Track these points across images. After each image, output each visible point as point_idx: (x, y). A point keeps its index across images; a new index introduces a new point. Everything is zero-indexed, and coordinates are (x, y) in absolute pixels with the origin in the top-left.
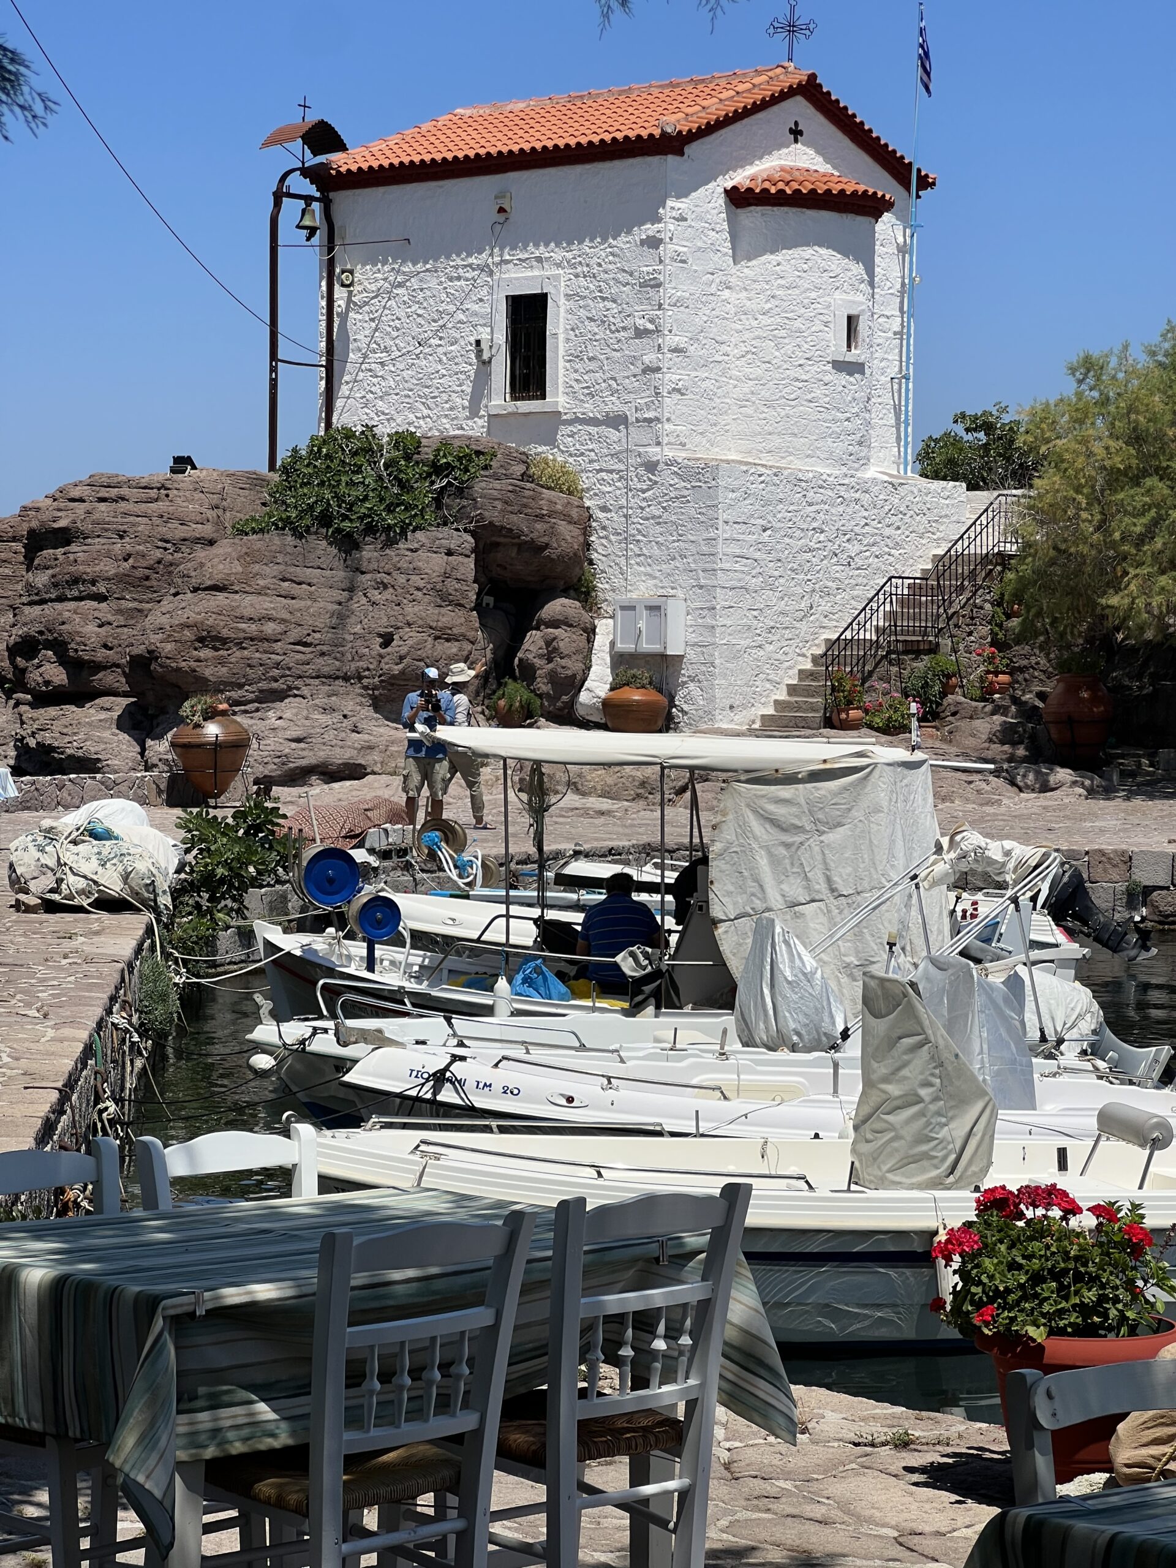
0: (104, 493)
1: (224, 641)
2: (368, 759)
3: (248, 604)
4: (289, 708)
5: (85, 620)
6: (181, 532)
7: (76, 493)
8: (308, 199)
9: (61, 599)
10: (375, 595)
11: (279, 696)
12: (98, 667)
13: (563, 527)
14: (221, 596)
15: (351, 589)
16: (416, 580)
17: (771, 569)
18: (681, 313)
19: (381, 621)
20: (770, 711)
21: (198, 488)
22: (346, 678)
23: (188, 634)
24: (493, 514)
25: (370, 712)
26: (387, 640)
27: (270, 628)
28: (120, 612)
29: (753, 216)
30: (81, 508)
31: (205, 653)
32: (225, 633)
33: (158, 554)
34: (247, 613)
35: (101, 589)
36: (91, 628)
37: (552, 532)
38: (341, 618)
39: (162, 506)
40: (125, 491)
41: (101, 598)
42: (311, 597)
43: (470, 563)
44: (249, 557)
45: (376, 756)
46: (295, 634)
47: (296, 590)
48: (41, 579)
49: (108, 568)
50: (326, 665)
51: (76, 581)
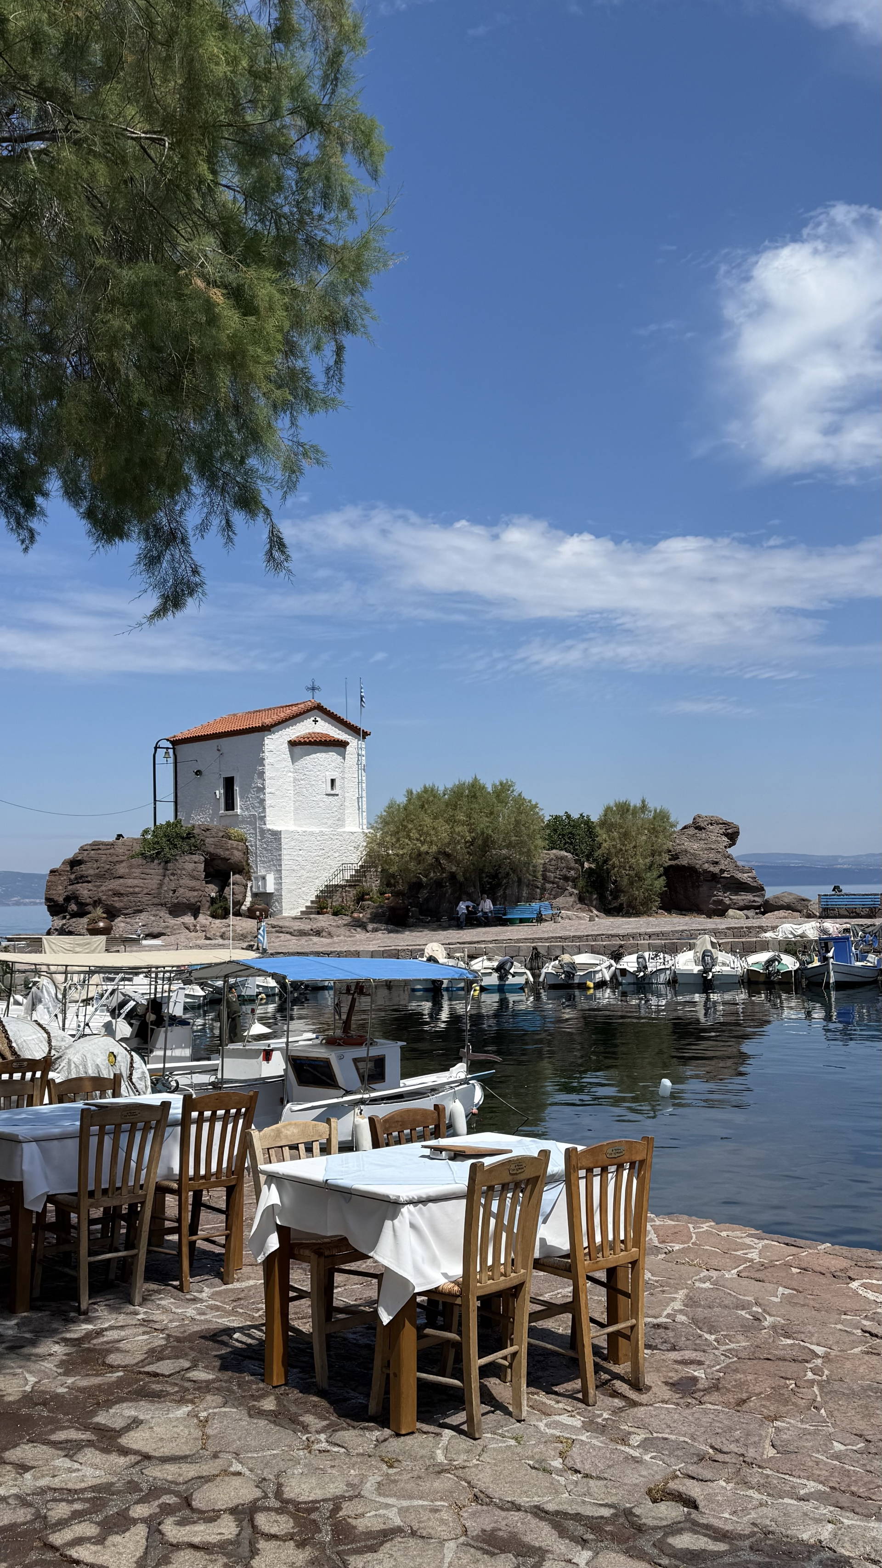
0: (94, 847)
1: (122, 894)
2: (167, 931)
3: (130, 882)
4: (143, 916)
5: (84, 889)
6: (117, 859)
7: (85, 848)
8: (167, 748)
9: (78, 883)
10: (172, 878)
11: (141, 911)
12: (87, 905)
13: (236, 852)
14: (121, 880)
15: (164, 876)
16: (184, 872)
17: (303, 863)
18: (272, 782)
19: (173, 886)
20: (304, 909)
21: (123, 844)
22: (162, 905)
23: (110, 893)
24: (211, 850)
25: (168, 915)
26: (174, 891)
27: (137, 890)
28: (95, 886)
29: (298, 749)
30: (86, 852)
31: (116, 899)
32: (122, 892)
33: (108, 867)
34: (130, 885)
35: (89, 879)
36: (86, 892)
37: (232, 854)
38: (161, 885)
39: (111, 851)
40: (100, 847)
41: (89, 882)
42: (152, 879)
43: (203, 866)
44: (131, 867)
45: (169, 930)
46: (145, 891)
47: (146, 877)
48: (73, 877)
49: (91, 872)
50: (156, 901)
51: (82, 877)
